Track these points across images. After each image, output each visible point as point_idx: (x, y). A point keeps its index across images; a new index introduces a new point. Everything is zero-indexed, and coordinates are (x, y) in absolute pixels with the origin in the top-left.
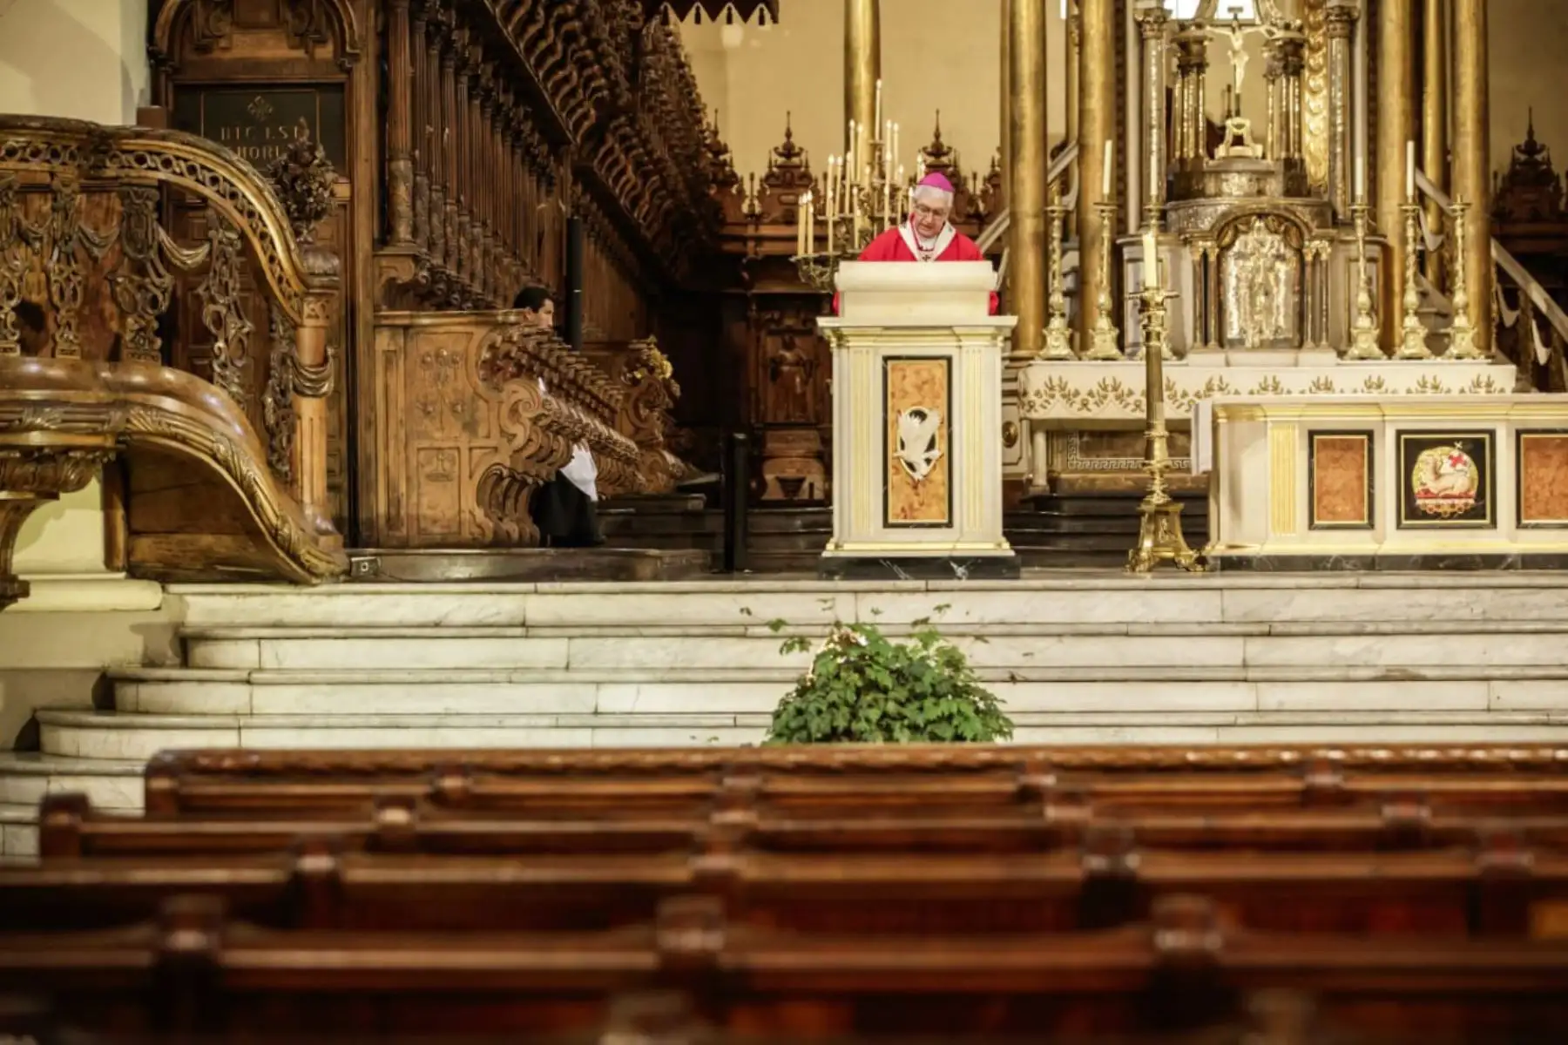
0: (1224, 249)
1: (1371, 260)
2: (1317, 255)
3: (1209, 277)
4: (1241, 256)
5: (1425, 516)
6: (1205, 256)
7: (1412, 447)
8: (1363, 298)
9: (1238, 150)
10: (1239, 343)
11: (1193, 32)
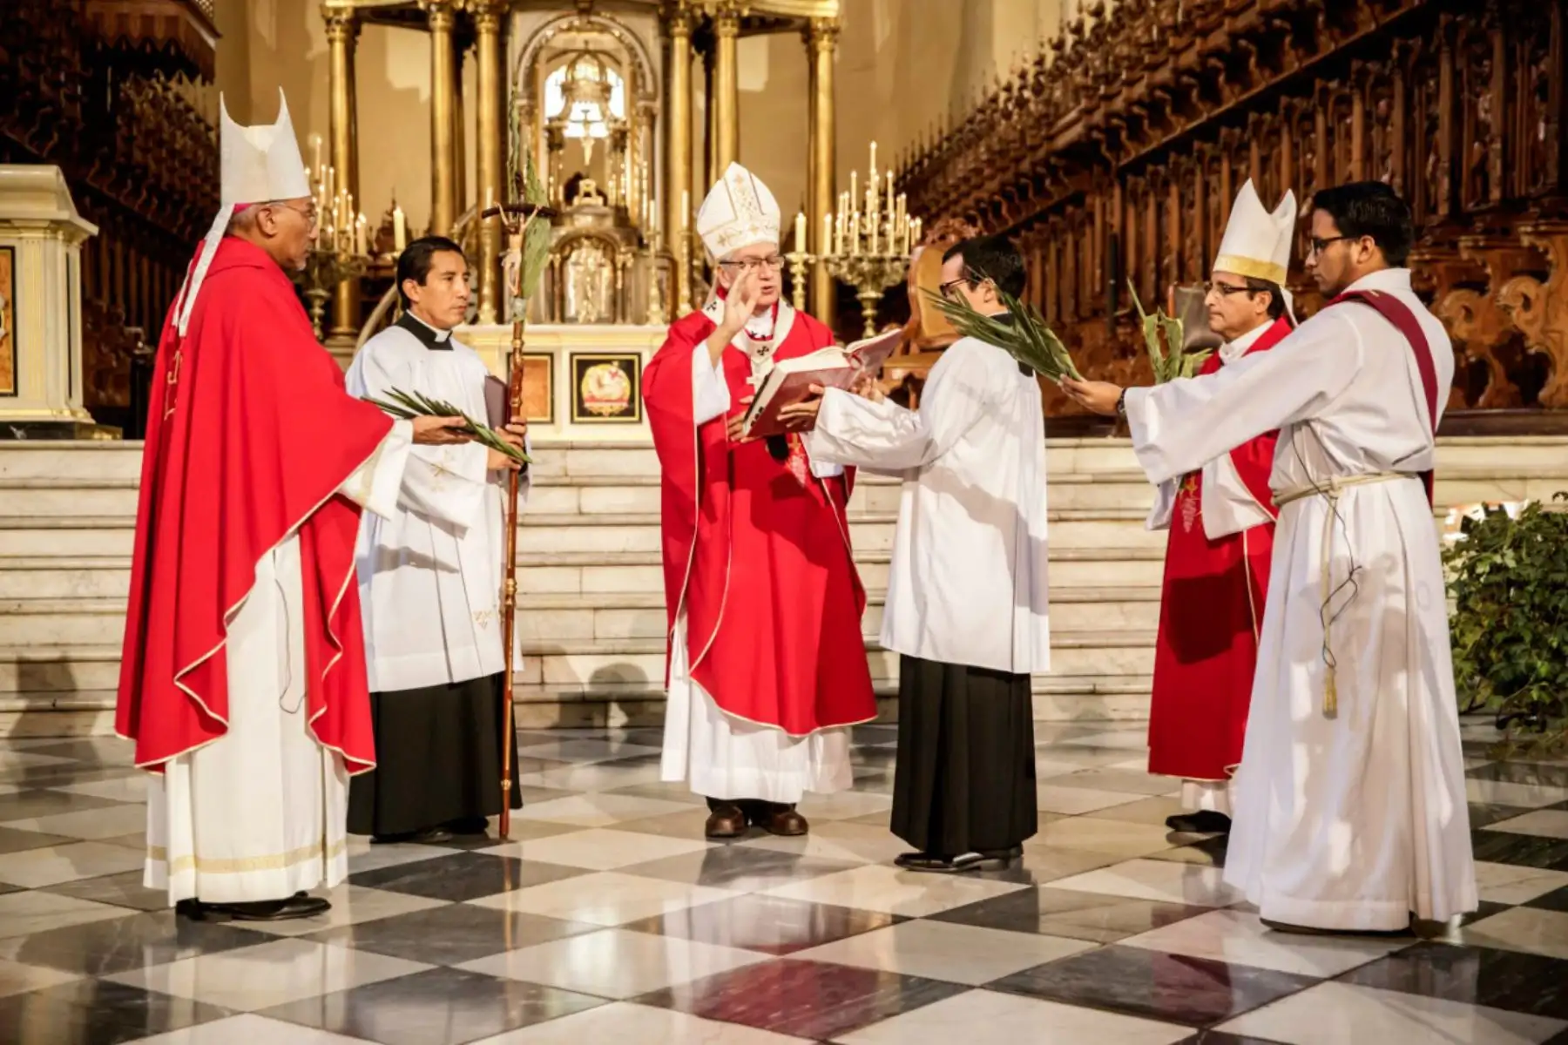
0: (565, 259)
1: (663, 268)
2: (624, 265)
3: (556, 276)
4: (576, 264)
5: (591, 414)
6: (552, 264)
7: (582, 365)
8: (654, 292)
9: (587, 200)
10: (574, 320)
11: (556, 124)
